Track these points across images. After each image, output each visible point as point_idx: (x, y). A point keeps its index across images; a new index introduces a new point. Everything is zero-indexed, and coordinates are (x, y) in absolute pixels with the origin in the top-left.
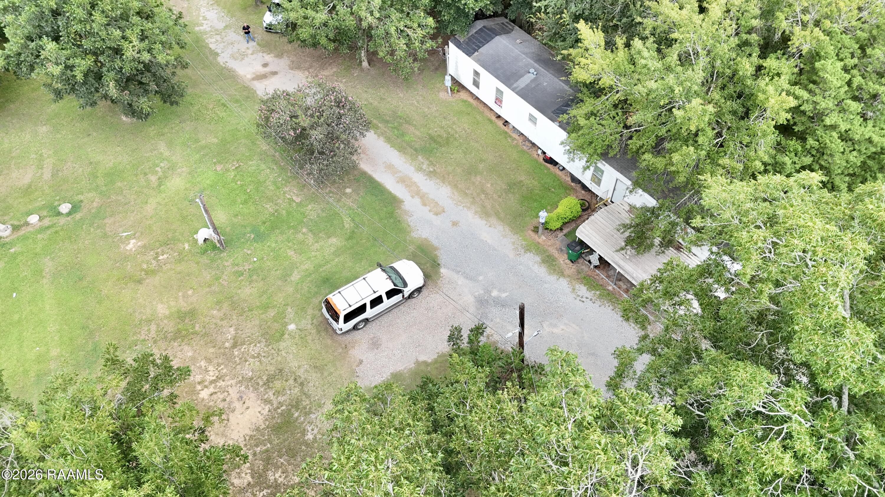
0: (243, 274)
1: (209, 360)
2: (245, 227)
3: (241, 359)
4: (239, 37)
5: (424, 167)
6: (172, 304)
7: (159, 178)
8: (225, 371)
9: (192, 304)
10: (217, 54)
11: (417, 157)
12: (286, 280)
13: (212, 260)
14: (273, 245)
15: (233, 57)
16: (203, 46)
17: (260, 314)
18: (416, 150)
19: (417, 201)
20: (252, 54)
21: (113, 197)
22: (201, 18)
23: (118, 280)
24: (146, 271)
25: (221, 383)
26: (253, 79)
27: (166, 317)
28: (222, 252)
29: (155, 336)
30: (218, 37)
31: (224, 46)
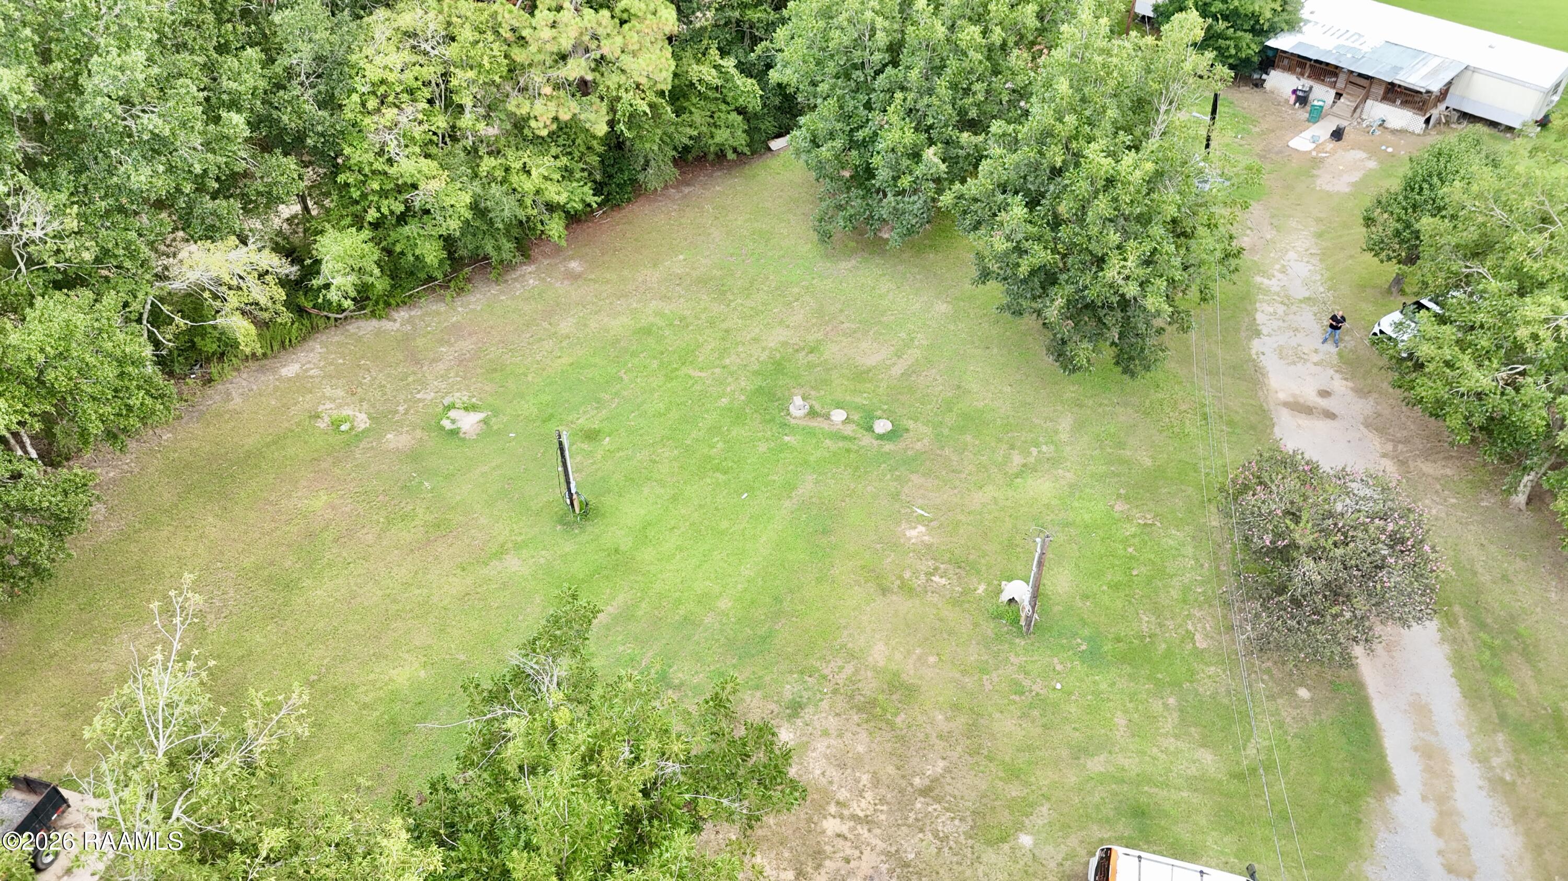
0: (1023, 693)
1: (876, 782)
2: (1084, 623)
3: (917, 820)
4: (1317, 326)
5: (1496, 761)
6: (898, 656)
7: (1024, 465)
8: (883, 817)
9: (921, 678)
10: (1258, 333)
11: (1494, 731)
12: (1078, 758)
13: (998, 638)
14: (1104, 686)
15: (1281, 352)
16: (1246, 310)
17: (997, 777)
18: (1503, 717)
19: (1428, 813)
20: (1315, 364)
21: (947, 451)
22: (1277, 267)
23: (863, 567)
24: (902, 583)
25: (863, 830)
26: (1286, 404)
27: (875, 670)
28: (1021, 635)
29: (841, 682)
30: (1281, 309)
31: (1280, 327)
